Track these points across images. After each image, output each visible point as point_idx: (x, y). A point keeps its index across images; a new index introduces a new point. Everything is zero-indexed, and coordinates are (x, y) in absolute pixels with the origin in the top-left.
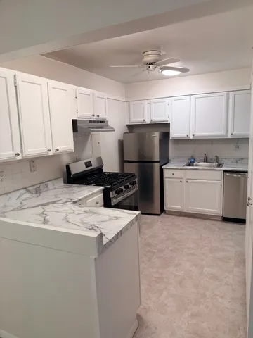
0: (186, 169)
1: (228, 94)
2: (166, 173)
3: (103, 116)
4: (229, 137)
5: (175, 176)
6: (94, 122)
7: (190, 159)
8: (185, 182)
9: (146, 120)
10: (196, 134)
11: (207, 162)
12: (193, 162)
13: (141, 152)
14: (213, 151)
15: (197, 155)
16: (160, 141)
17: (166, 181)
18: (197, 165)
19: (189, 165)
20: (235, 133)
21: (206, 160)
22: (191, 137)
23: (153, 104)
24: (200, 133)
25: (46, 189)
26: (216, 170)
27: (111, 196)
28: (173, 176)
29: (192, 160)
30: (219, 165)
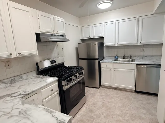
0: (113, 63)
1: (139, 19)
2: (102, 65)
3: (61, 32)
4: (139, 44)
5: (107, 67)
6: (55, 35)
7: (115, 57)
8: (113, 70)
9: (91, 36)
10: (119, 43)
11: (125, 59)
12: (117, 59)
13: (88, 53)
14: (129, 52)
15: (119, 55)
16: (98, 47)
17: (102, 69)
18: (119, 61)
19: (115, 61)
20: (142, 42)
21: (124, 57)
22: (116, 45)
23: (94, 28)
24: (121, 42)
25: (21, 79)
26: (131, 64)
27: (63, 84)
28: (106, 67)
29: (117, 58)
30: (133, 61)
